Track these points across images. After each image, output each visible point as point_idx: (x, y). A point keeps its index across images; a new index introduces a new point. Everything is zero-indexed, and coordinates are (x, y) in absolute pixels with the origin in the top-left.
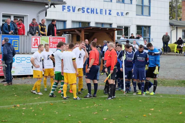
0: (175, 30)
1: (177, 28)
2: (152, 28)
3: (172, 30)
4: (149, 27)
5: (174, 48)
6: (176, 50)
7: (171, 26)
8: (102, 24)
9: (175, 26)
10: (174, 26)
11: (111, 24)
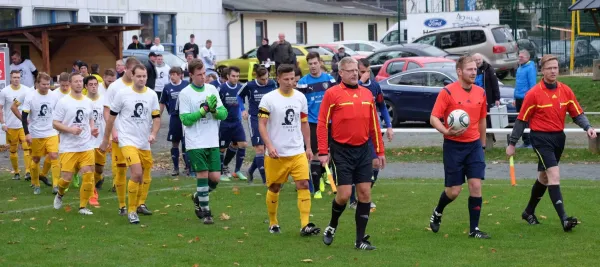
0: (238, 24)
1: (242, 16)
2: (179, 20)
3: (231, 23)
4: (173, 16)
5: (247, 70)
6: (253, 75)
7: (228, 13)
8: (52, 12)
9: (239, 13)
10: (234, 12)
11: (73, 13)
